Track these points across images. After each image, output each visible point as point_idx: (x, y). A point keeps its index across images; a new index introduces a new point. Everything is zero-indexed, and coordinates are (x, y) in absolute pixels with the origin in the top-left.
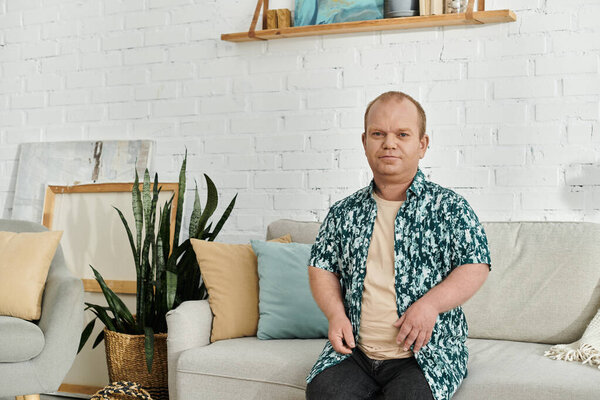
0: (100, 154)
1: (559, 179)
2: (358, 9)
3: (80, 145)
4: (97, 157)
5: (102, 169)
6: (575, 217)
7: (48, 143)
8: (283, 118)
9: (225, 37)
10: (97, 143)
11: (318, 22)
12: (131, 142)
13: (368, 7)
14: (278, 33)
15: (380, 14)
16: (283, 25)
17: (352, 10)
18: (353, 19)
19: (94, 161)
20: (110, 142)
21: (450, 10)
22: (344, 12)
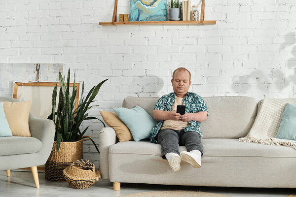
0: (39, 69)
1: (231, 81)
2: (156, 16)
3: (28, 65)
4: (38, 70)
5: (41, 75)
6: (237, 95)
7: (12, 64)
8: (123, 56)
9: (101, 24)
10: (37, 64)
11: (140, 20)
12: (54, 64)
13: (160, 15)
14: (125, 23)
15: (165, 19)
16: (126, 20)
17: (154, 16)
18: (154, 20)
19: (36, 72)
20: (43, 64)
21: (193, 19)
22: (151, 17)
